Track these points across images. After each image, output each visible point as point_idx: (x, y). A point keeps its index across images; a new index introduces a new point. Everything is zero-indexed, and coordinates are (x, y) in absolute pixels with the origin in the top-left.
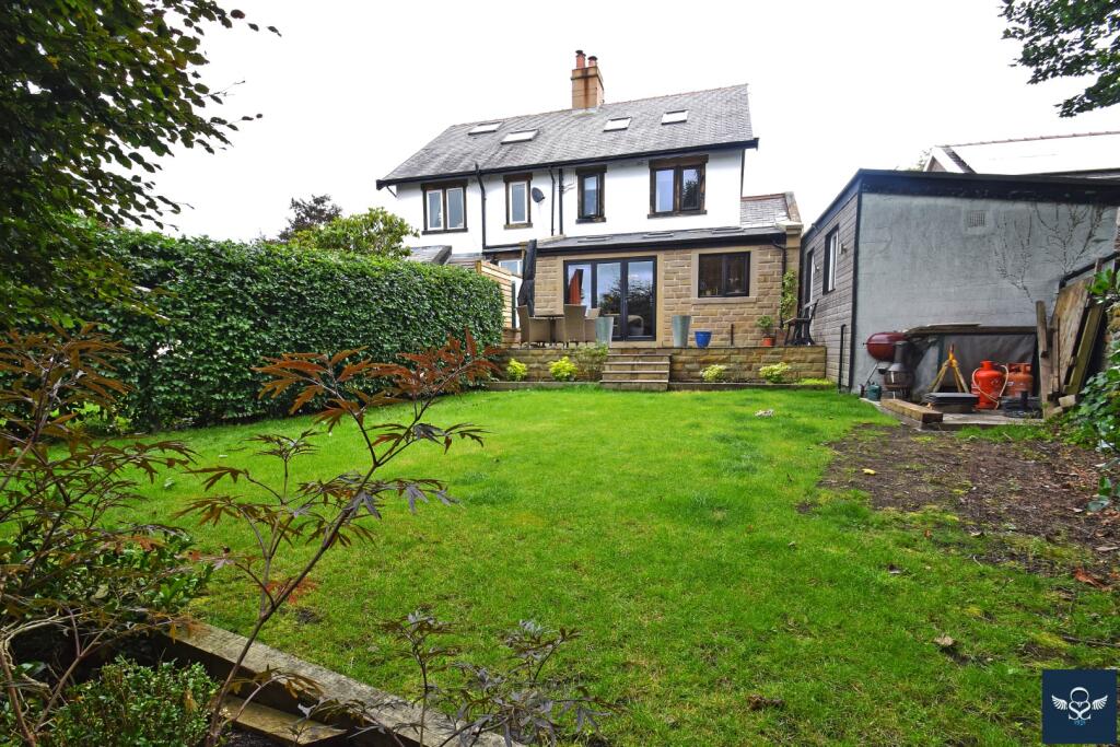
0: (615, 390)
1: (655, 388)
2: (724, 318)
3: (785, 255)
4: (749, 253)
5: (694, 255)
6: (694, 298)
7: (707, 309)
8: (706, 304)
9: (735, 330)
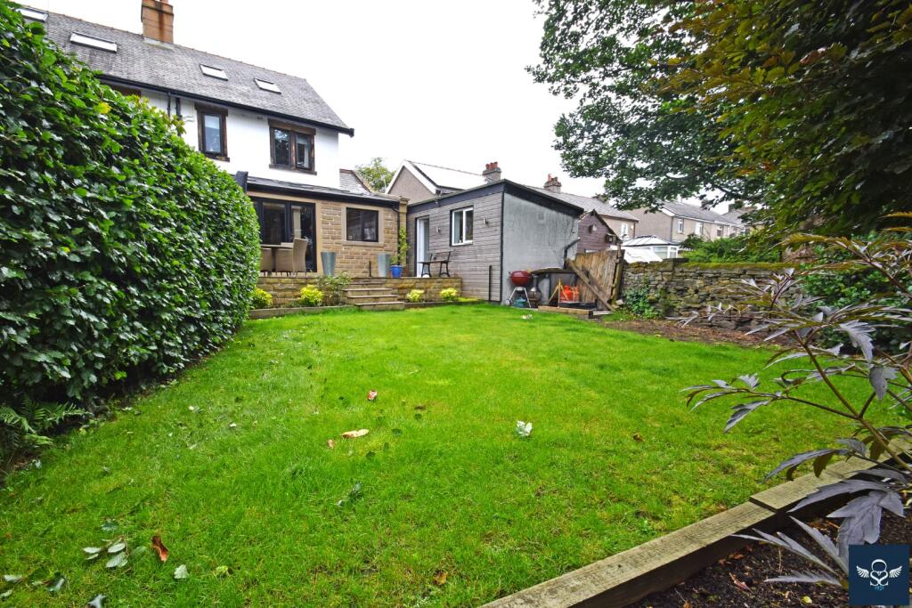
0: (372, 310)
1: (398, 307)
2: (364, 256)
3: (399, 217)
4: (377, 212)
5: (344, 207)
6: (344, 240)
7: (354, 249)
8: (352, 246)
9: (372, 266)
